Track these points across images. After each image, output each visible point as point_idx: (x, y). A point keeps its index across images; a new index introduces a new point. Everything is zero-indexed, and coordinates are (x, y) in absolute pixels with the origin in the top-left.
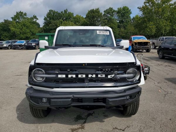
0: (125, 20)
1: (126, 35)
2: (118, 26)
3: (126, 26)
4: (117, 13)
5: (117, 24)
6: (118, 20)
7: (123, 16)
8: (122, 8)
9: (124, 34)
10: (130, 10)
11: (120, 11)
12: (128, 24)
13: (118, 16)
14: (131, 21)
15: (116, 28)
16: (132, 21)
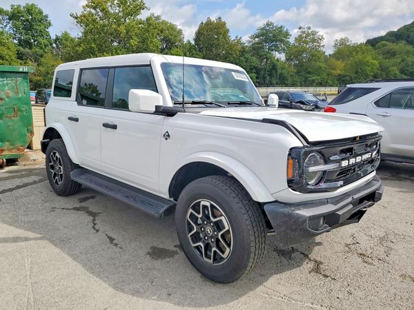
0: (35, 41)
1: (44, 80)
2: (18, 54)
3: (42, 56)
4: (10, 19)
5: (14, 49)
6: (14, 38)
7: (28, 27)
8: (24, 7)
9: (38, 78)
10: (47, 16)
11: (18, 12)
12: (46, 50)
13: (15, 26)
14: (51, 44)
15: (13, 57)
16: (54, 45)
